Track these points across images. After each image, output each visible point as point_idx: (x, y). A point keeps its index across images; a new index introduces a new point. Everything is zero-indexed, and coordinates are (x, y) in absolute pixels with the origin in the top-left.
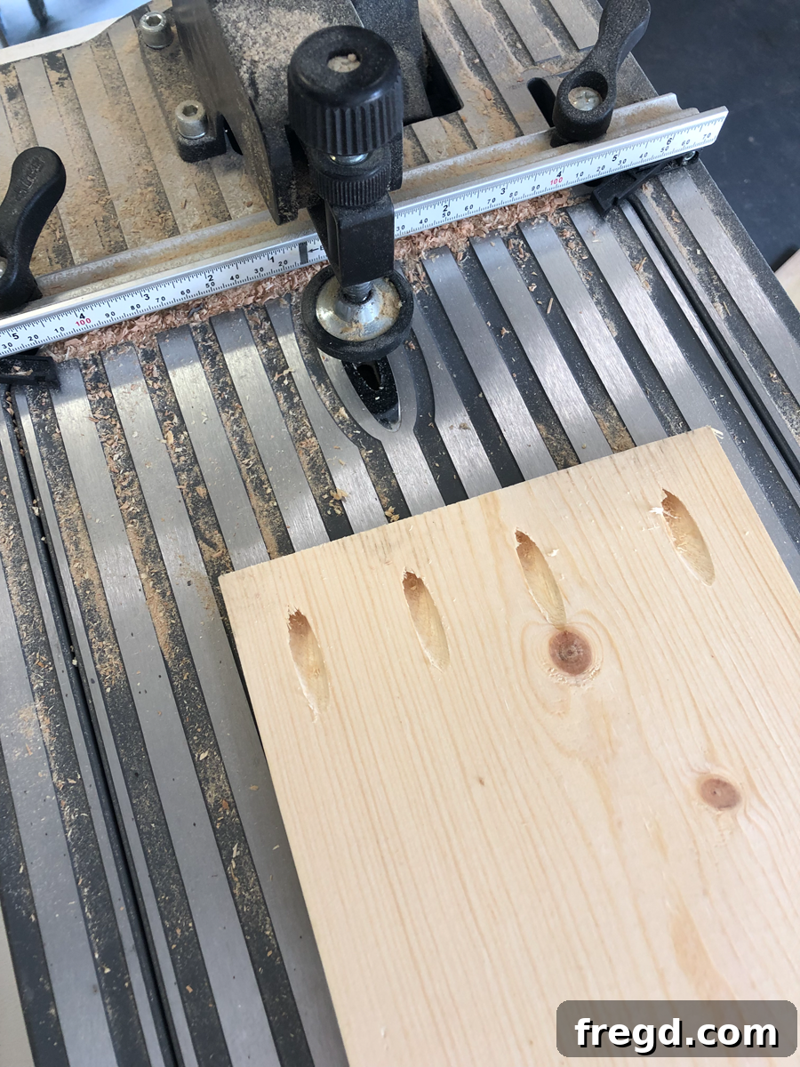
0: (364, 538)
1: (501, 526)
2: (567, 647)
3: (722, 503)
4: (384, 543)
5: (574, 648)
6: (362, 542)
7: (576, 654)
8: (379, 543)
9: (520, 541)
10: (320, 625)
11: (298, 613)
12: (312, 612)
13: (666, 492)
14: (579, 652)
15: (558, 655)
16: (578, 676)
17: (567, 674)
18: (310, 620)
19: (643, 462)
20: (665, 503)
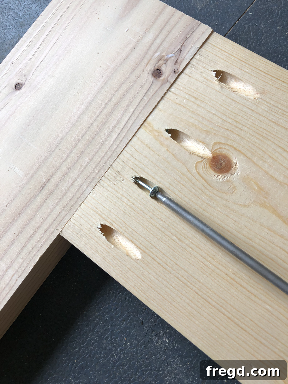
0: (107, 177)
1: (158, 132)
2: (218, 162)
3: (240, 60)
4: (116, 173)
5: (221, 161)
6: (107, 179)
7: (224, 163)
8: (114, 175)
9: (169, 133)
10: (114, 224)
11: (102, 225)
12: (106, 220)
13: (214, 71)
14: (224, 162)
15: (216, 169)
16: (230, 172)
17: (226, 174)
18: (108, 225)
19: (197, 65)
20: (217, 76)
